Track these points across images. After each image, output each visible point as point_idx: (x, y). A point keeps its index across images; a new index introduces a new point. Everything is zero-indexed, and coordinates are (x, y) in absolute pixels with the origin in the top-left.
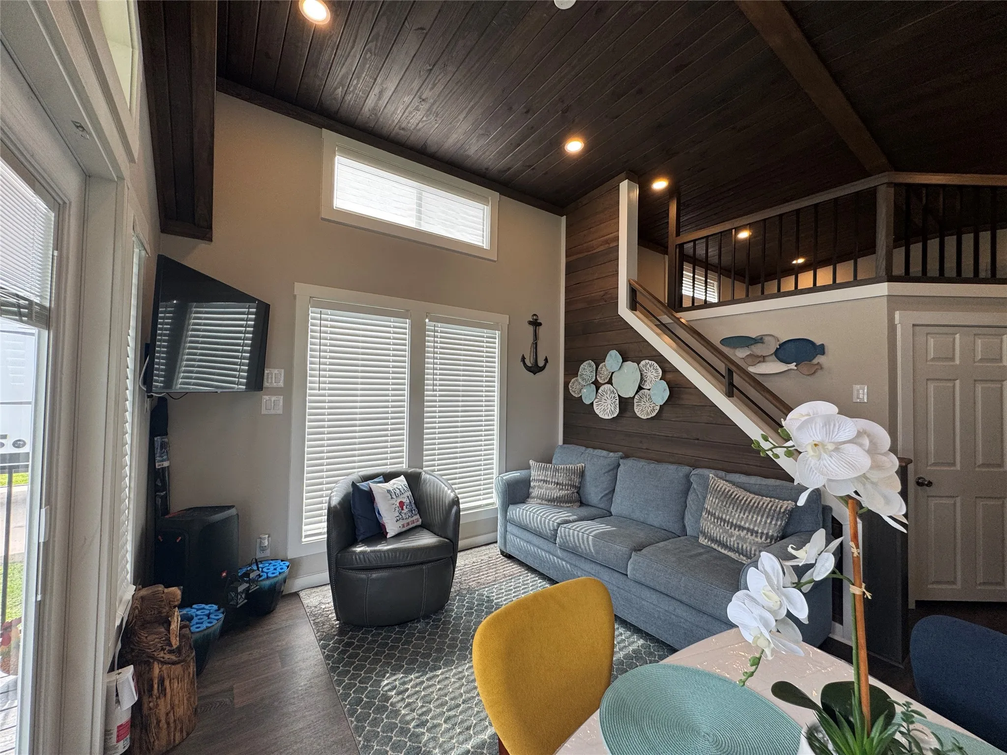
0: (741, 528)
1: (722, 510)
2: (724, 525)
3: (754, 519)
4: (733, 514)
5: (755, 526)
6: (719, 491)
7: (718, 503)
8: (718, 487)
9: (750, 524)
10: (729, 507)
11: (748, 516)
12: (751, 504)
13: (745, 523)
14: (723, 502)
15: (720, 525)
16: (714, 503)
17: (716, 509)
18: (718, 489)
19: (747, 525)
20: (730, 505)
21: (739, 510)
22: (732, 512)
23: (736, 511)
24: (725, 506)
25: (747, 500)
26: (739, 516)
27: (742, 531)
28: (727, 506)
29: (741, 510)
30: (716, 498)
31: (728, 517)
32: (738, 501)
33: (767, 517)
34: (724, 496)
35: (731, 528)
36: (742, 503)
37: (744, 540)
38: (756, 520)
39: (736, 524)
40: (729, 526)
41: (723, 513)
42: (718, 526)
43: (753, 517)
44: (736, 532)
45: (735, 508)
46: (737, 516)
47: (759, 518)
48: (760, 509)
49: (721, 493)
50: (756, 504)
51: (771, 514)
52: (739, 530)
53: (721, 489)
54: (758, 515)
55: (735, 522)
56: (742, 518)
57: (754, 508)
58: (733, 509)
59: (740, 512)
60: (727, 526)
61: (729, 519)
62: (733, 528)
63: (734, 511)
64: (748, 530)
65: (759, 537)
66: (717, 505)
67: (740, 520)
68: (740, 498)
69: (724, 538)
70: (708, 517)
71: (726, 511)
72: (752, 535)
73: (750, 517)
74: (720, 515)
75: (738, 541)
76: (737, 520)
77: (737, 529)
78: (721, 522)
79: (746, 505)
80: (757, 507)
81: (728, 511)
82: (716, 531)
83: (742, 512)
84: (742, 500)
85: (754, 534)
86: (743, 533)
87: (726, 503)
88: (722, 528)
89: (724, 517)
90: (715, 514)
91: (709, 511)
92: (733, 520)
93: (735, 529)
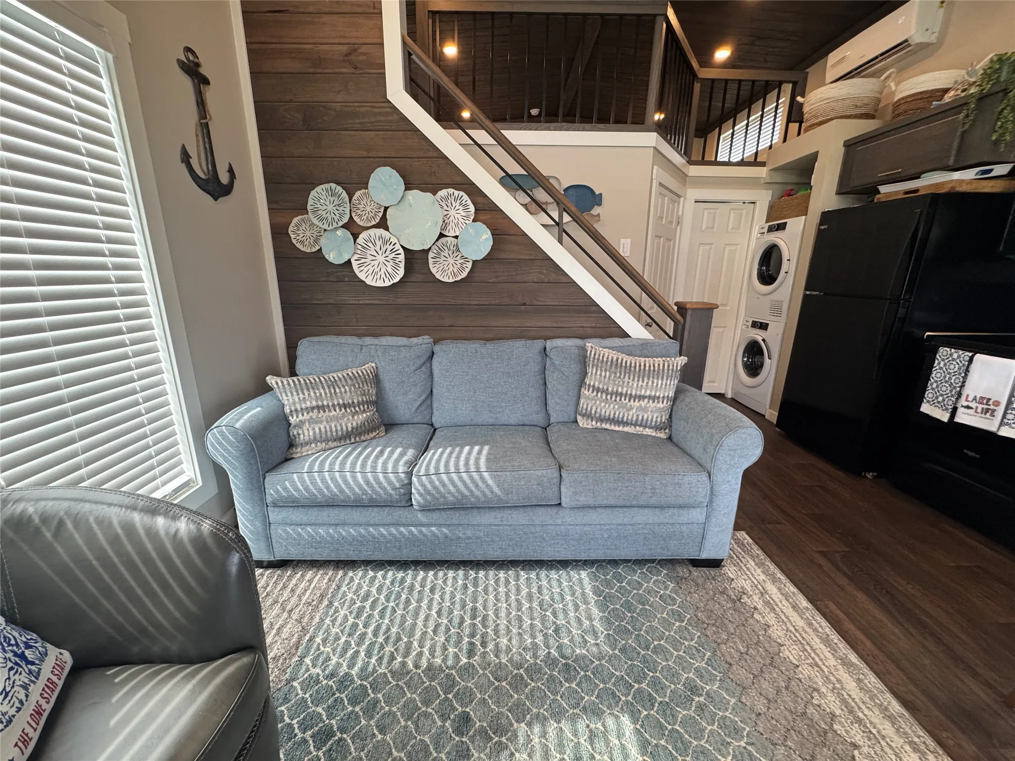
0: (641, 398)
1: (617, 382)
2: (620, 400)
3: (655, 384)
4: (631, 384)
5: (656, 391)
6: (607, 362)
7: (610, 376)
8: (603, 357)
9: (651, 391)
10: (624, 378)
11: (647, 383)
12: (647, 368)
13: (646, 391)
14: (616, 373)
15: (615, 400)
16: (605, 377)
17: (608, 383)
18: (605, 359)
19: (648, 393)
20: (625, 375)
21: (636, 379)
22: (628, 382)
23: (633, 380)
25: (640, 365)
26: (637, 385)
27: (643, 400)
28: (622, 377)
29: (639, 378)
30: (606, 370)
31: (625, 389)
32: (632, 369)
33: (667, 379)
34: (614, 366)
35: (629, 401)
36: (637, 370)
37: (645, 410)
38: (657, 385)
39: (636, 395)
40: (627, 399)
41: (618, 386)
42: (612, 403)
43: (653, 382)
44: (637, 404)
45: (632, 377)
46: (635, 385)
47: (660, 382)
48: (658, 372)
49: (609, 364)
50: (652, 368)
51: (670, 374)
52: (639, 401)
53: (608, 358)
54: (658, 379)
55: (634, 393)
56: (642, 386)
57: (652, 372)
58: (629, 379)
59: (638, 381)
60: (625, 400)
61: (627, 391)
62: (632, 400)
63: (631, 381)
64: (650, 397)
66: (609, 378)
67: (639, 389)
68: (633, 365)
69: (620, 413)
70: (597, 395)
71: (621, 383)
73: (650, 383)
74: (615, 389)
75: (638, 413)
76: (637, 390)
77: (637, 400)
78: (616, 397)
79: (642, 371)
80: (654, 370)
81: (624, 382)
82: (609, 409)
84: (635, 367)
85: (656, 401)
86: (643, 403)
87: (621, 374)
88: (617, 404)
89: (620, 390)
90: (607, 389)
91: (598, 388)
92: (632, 391)
93: (634, 401)
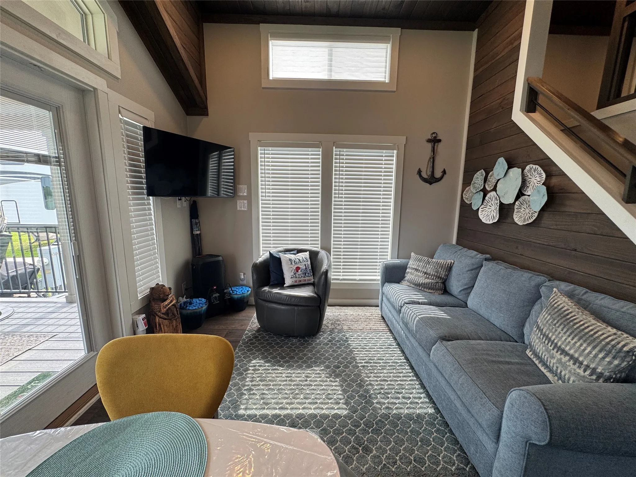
0: (564, 352)
1: (551, 328)
2: (548, 344)
3: (582, 348)
4: (560, 335)
5: (580, 355)
6: (556, 308)
7: (549, 320)
8: (556, 303)
9: (575, 352)
10: (558, 327)
11: (576, 342)
12: (587, 330)
13: (570, 349)
14: (554, 320)
15: (545, 342)
16: (545, 319)
17: (545, 325)
18: (555, 306)
19: (572, 352)
20: (560, 325)
21: (568, 333)
22: (560, 333)
23: (565, 333)
24: (555, 325)
25: (584, 324)
26: (566, 339)
27: (565, 356)
28: (557, 325)
29: (571, 333)
30: (549, 314)
31: (554, 337)
32: (571, 324)
33: (600, 351)
34: (558, 314)
35: (553, 349)
36: (575, 327)
37: (565, 366)
38: (584, 350)
39: (560, 347)
40: (553, 346)
41: (551, 331)
42: (542, 343)
43: (581, 345)
44: (558, 355)
45: (565, 330)
46: (564, 338)
47: (589, 349)
48: (595, 339)
49: (556, 310)
50: (592, 333)
51: (607, 348)
52: (561, 354)
53: (558, 306)
54: (589, 345)
55: (559, 344)
56: (569, 342)
57: (587, 336)
58: (562, 330)
59: (569, 336)
60: (551, 346)
61: (554, 340)
62: (555, 350)
63: (562, 332)
64: (572, 357)
65: (582, 369)
66: (547, 321)
67: (565, 343)
68: (576, 321)
69: (545, 356)
70: (536, 331)
71: (554, 330)
72: (574, 364)
73: (578, 344)
74: (547, 333)
75: (558, 365)
76: (562, 344)
77: (559, 352)
78: (546, 340)
79: (578, 330)
80: (592, 336)
81: (556, 330)
82: (540, 348)
83: (571, 337)
84: (577, 323)
85: (577, 364)
86: (565, 359)
87: (557, 322)
88: (545, 346)
89: (550, 335)
90: (542, 330)
91: (539, 326)
92: (558, 341)
93: (557, 352)
